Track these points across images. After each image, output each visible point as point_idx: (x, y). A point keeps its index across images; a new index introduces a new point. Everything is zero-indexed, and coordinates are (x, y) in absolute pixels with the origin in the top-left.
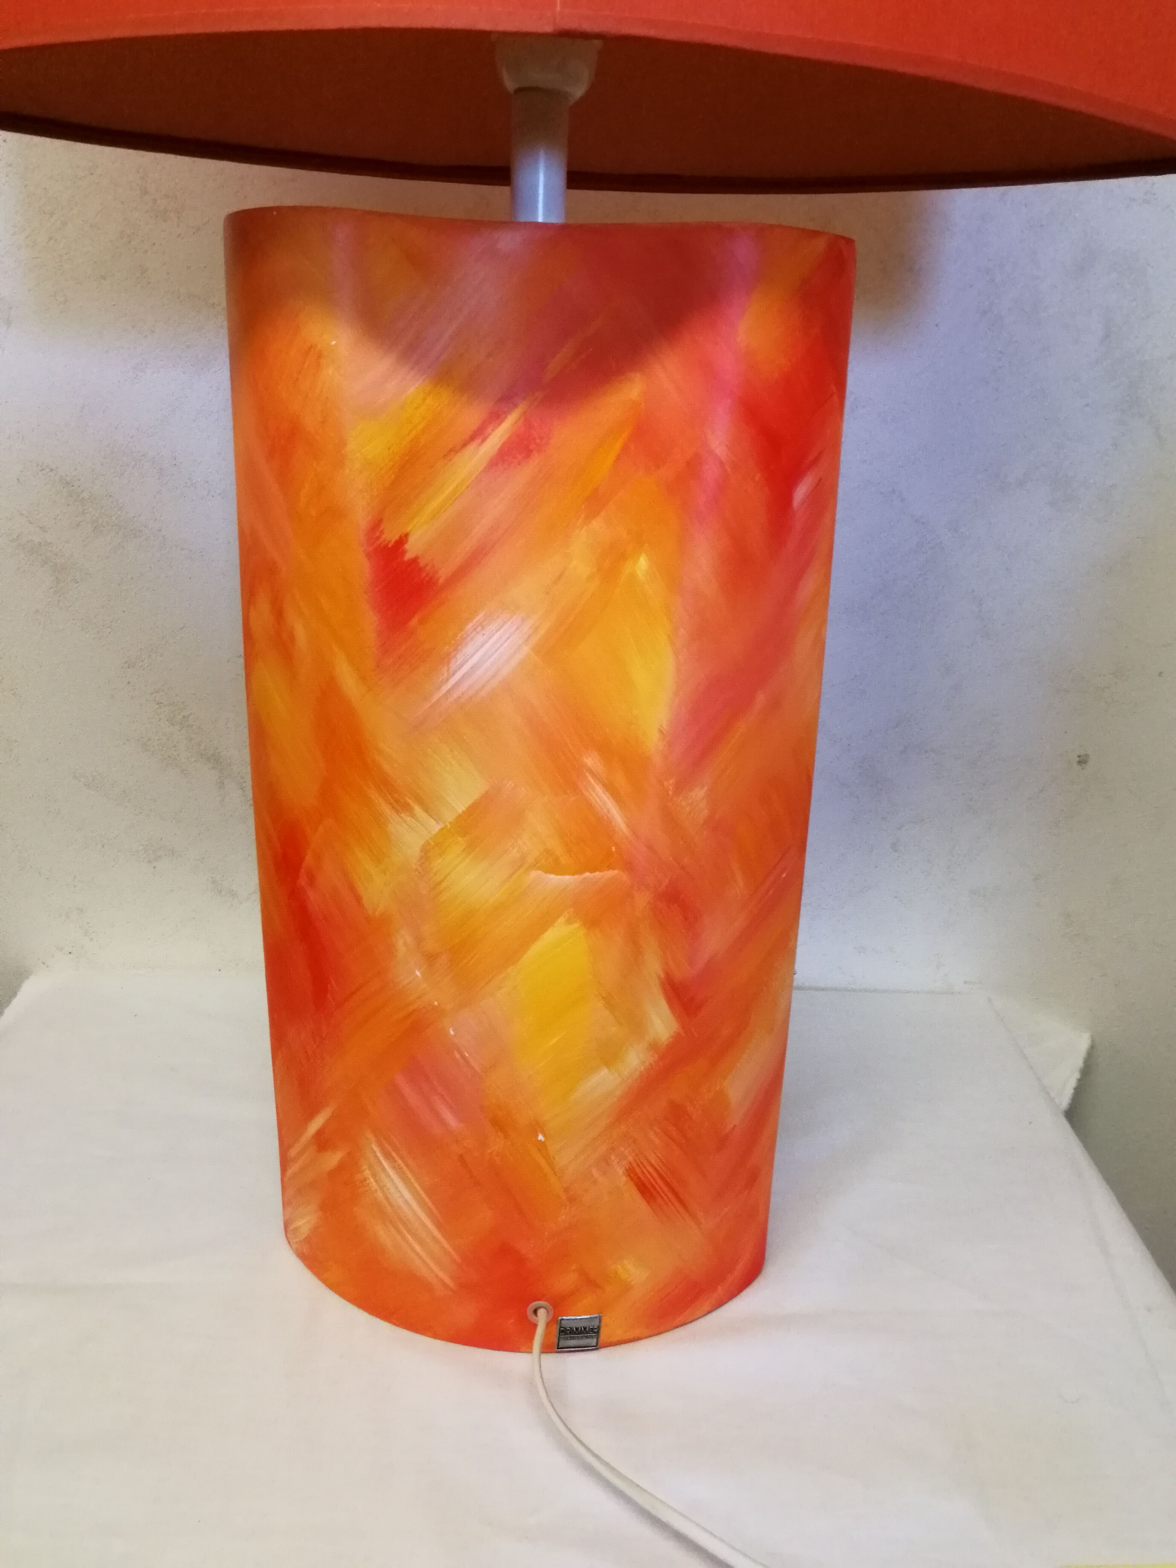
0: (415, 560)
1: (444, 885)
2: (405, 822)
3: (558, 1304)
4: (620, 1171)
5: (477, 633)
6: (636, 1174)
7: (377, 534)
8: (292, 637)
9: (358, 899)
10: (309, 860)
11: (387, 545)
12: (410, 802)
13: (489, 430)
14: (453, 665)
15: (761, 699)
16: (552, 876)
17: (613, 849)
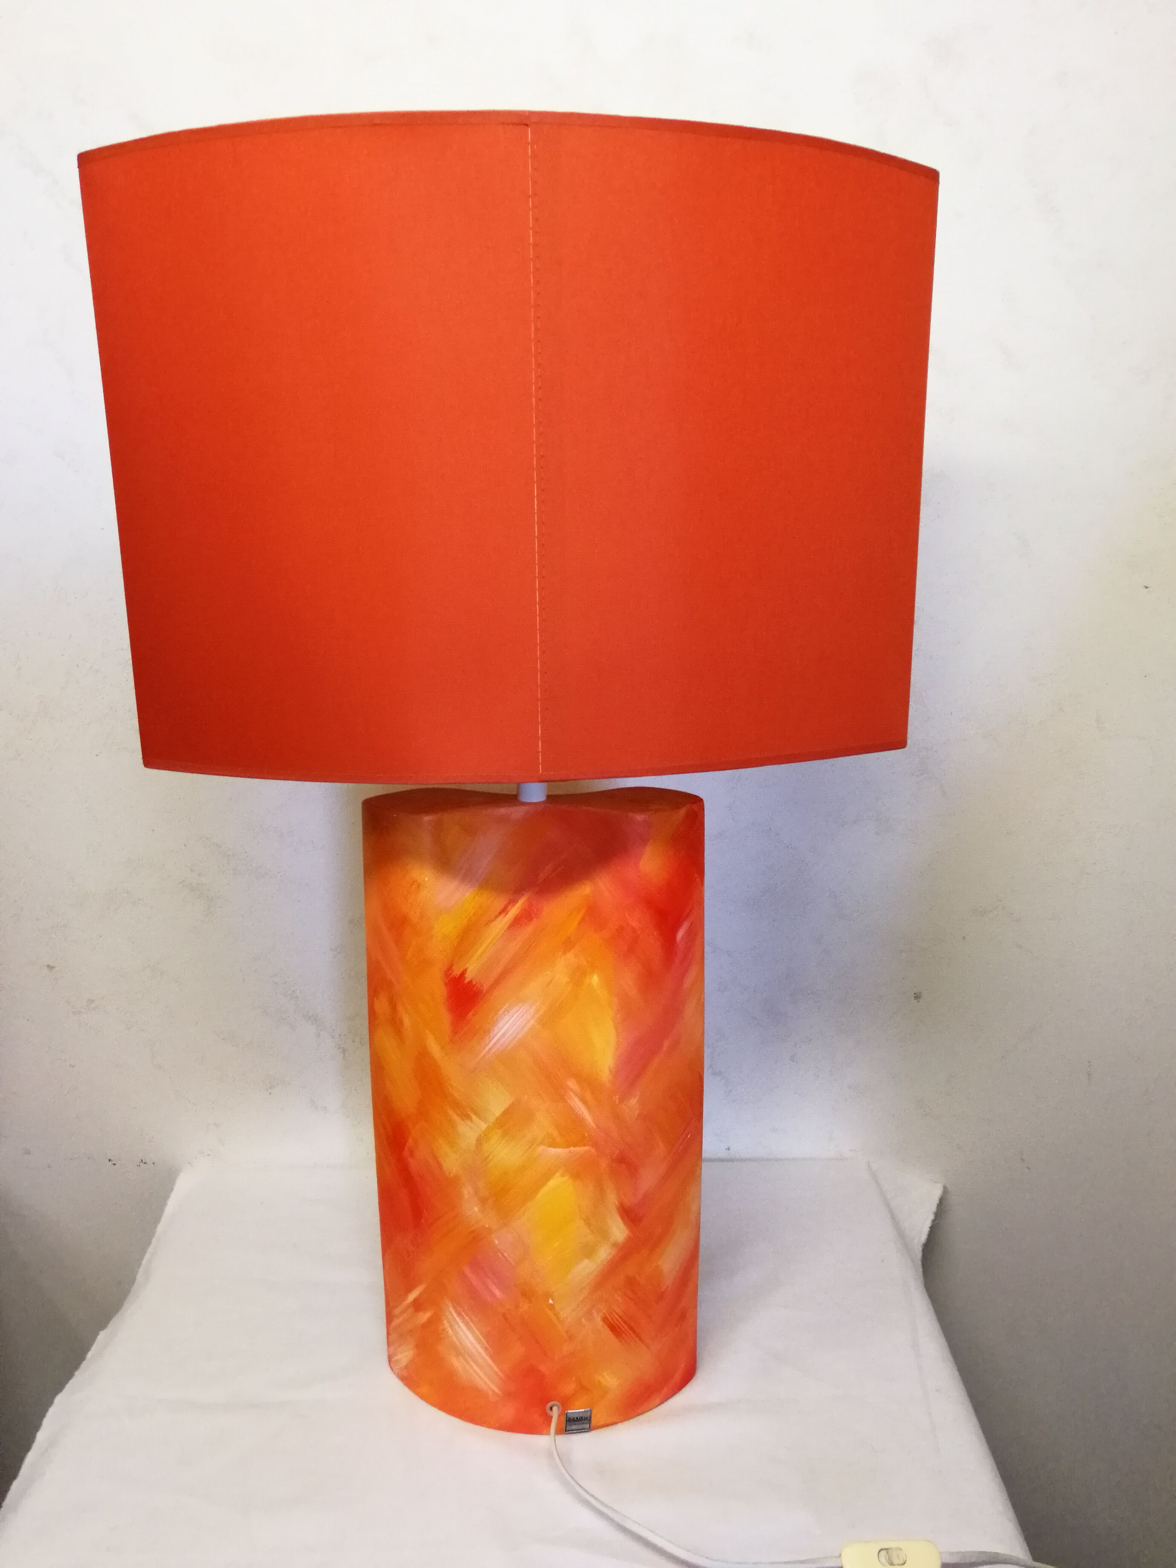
0: (471, 982)
1: (490, 1157)
2: (467, 1125)
3: (565, 1403)
4: (599, 1319)
5: (505, 1015)
6: (608, 1320)
7: (451, 972)
8: (401, 1022)
9: (440, 1166)
10: (410, 1142)
11: (455, 977)
12: (470, 1113)
13: (509, 907)
14: (492, 1035)
15: (666, 1044)
16: (552, 1149)
17: (586, 1135)
